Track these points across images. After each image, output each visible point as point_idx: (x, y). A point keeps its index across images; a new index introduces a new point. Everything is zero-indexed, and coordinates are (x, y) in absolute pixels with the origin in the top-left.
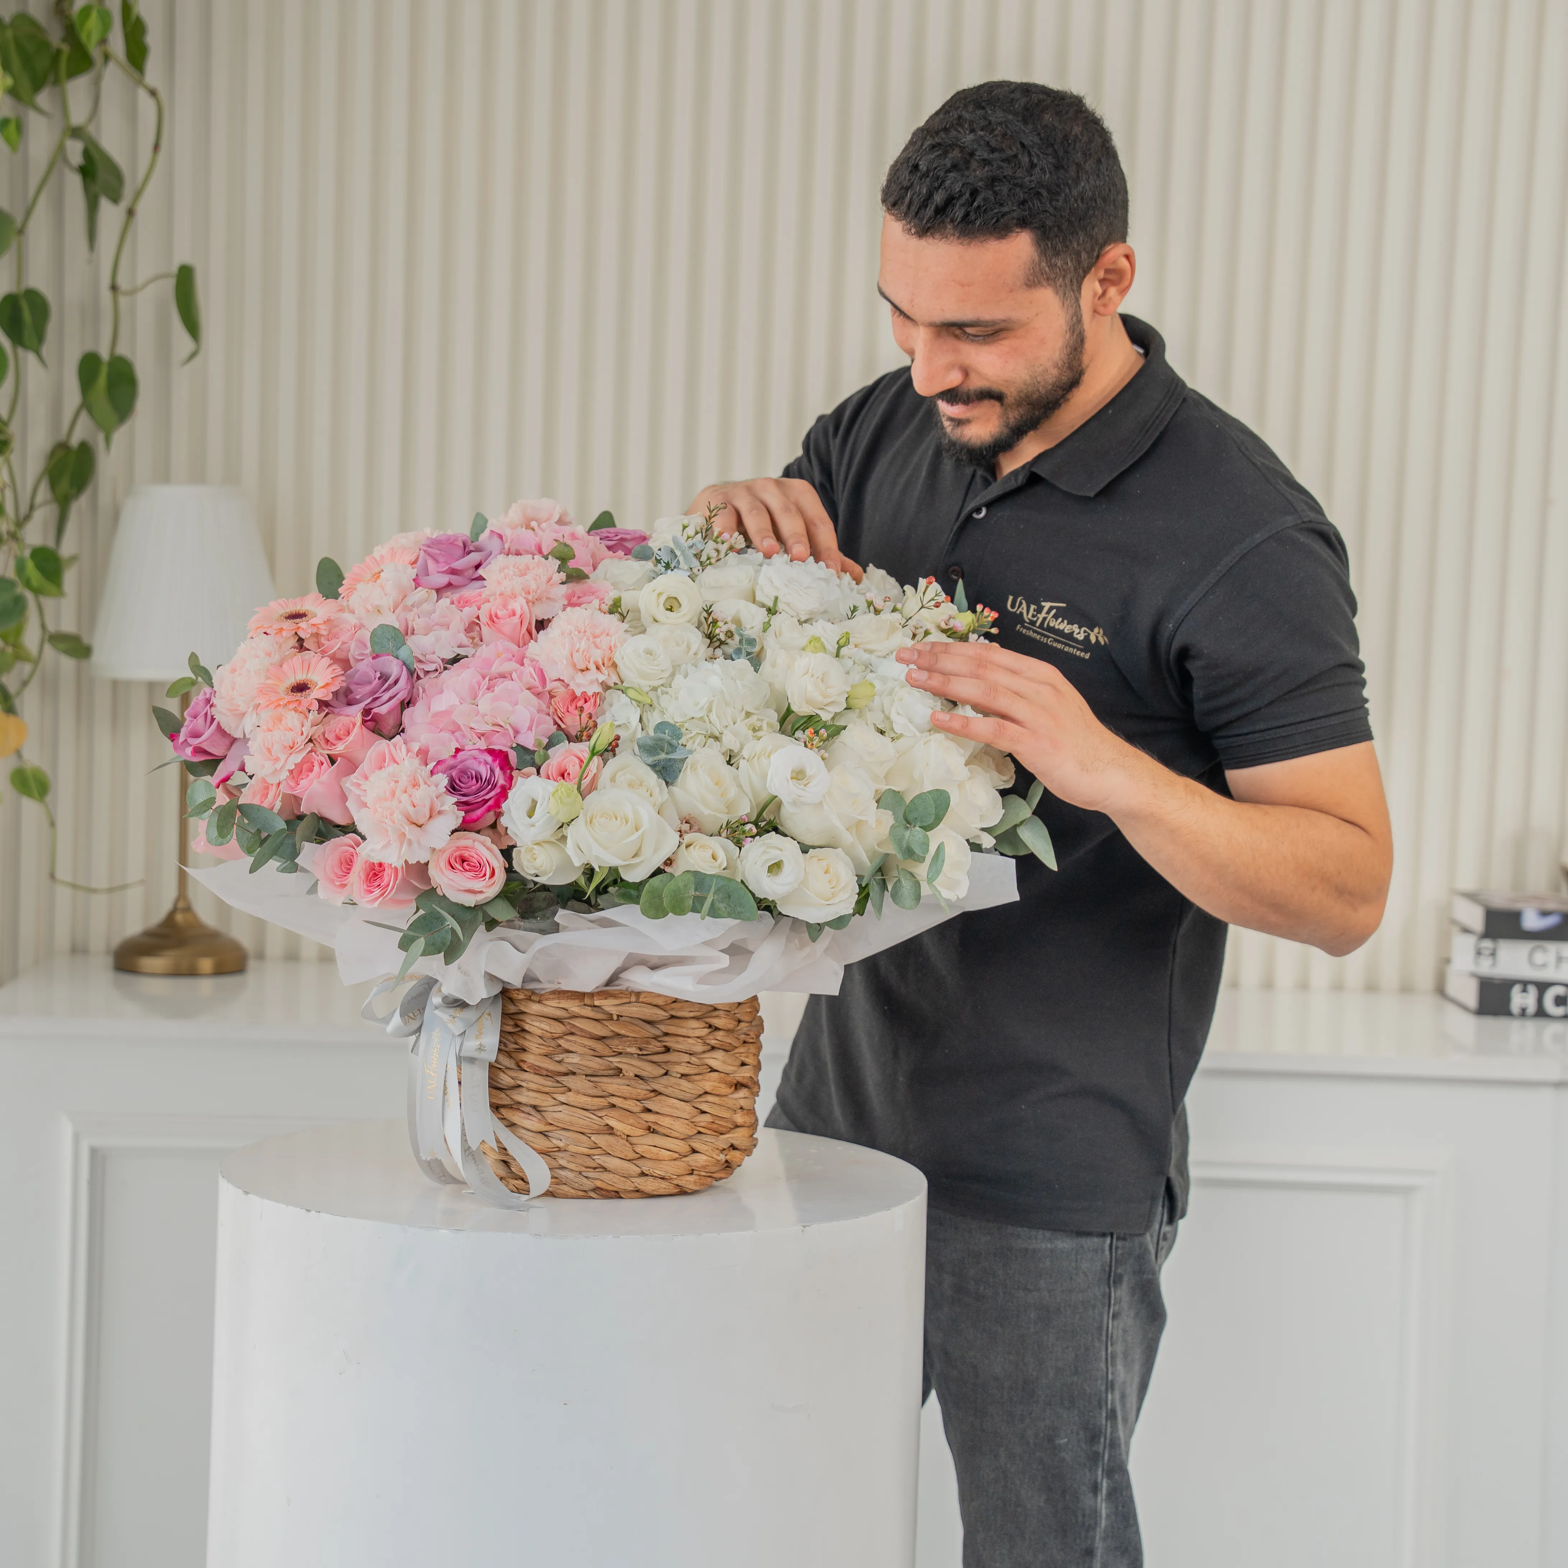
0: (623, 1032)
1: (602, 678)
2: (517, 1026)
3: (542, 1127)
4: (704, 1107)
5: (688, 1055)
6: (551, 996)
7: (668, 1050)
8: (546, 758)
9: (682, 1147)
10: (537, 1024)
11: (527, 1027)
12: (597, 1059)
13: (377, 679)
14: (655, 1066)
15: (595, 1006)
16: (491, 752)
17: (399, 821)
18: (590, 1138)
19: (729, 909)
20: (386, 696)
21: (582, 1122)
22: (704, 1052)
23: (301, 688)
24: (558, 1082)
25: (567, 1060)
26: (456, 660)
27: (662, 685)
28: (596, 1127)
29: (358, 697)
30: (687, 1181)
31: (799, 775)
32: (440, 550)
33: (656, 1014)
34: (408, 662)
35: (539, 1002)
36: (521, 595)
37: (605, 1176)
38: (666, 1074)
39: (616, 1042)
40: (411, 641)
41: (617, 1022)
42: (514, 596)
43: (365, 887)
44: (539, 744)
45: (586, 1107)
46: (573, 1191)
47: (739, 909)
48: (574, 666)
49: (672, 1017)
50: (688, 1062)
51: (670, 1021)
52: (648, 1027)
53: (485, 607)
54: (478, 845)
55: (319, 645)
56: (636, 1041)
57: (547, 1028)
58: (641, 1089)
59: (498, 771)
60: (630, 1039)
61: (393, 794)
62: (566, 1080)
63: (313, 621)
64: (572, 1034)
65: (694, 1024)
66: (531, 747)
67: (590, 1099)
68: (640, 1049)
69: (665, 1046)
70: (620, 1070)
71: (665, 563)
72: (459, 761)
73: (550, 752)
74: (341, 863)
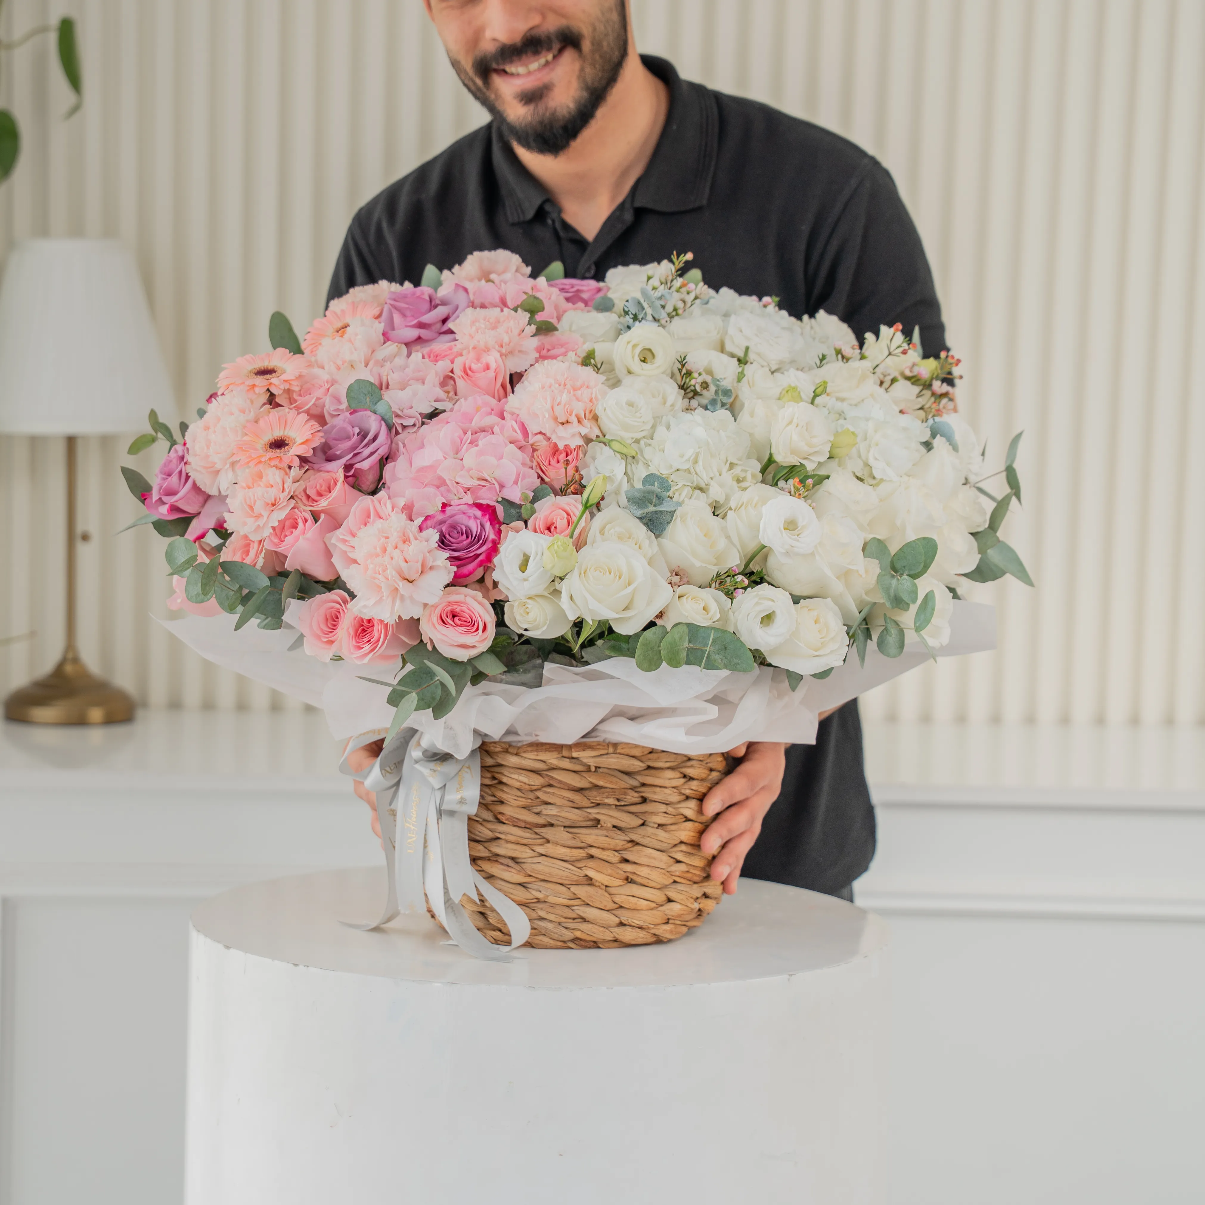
0: (601, 783)
1: (583, 431)
2: (494, 778)
3: (523, 879)
4: (679, 857)
5: (664, 805)
6: (529, 749)
7: (644, 800)
8: (533, 511)
9: (658, 896)
10: (515, 776)
11: (504, 780)
12: (576, 810)
13: (356, 434)
14: (632, 816)
15: (573, 758)
16: (479, 506)
17: (392, 577)
18: (569, 889)
19: (724, 661)
20: (368, 451)
21: (561, 873)
22: (679, 802)
23: (278, 444)
24: (537, 833)
25: (545, 812)
26: (434, 414)
27: (645, 437)
28: (576, 878)
29: (338, 453)
31: (791, 526)
32: (407, 304)
33: (633, 765)
34: (386, 417)
35: (517, 754)
36: (494, 348)
37: (585, 927)
38: (643, 824)
39: (594, 793)
40: (388, 395)
41: (595, 773)
42: (487, 350)
43: (354, 643)
44: (524, 496)
45: (566, 858)
46: (551, 944)
47: (734, 660)
48: (555, 419)
49: (649, 767)
50: (665, 813)
51: (646, 772)
52: (625, 777)
53: (458, 361)
54: (469, 600)
55: (293, 401)
56: (614, 792)
57: (525, 780)
58: (619, 840)
59: (488, 525)
60: (608, 790)
61: (384, 550)
62: (545, 832)
63: (284, 377)
64: (551, 786)
65: (670, 774)
66: (517, 501)
67: (569, 850)
68: (618, 800)
69: (642, 797)
70: (598, 821)
71: (632, 314)
72: (447, 516)
73: (537, 505)
74: (327, 619)
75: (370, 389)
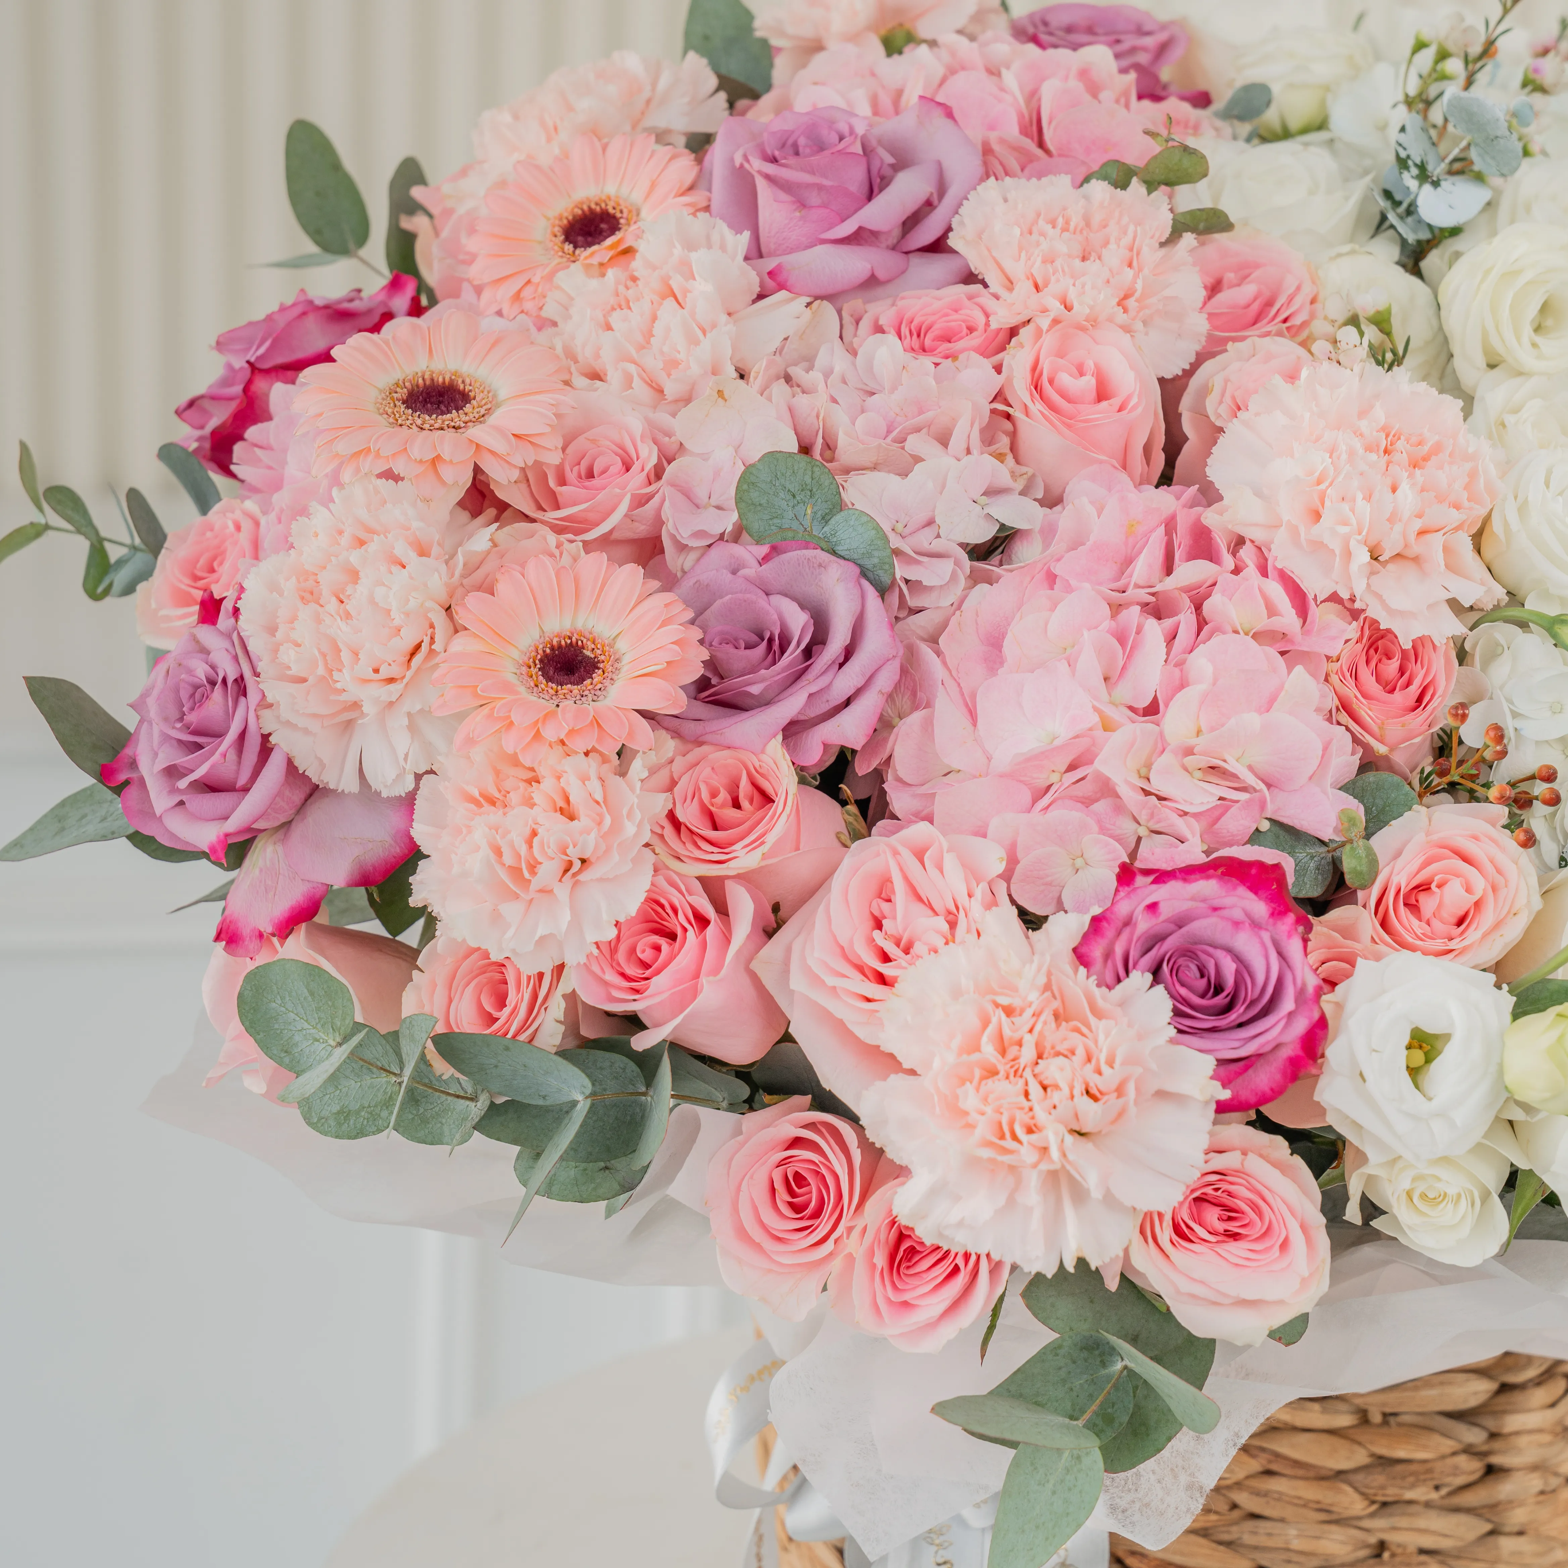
0: (1401, 1454)
1: (1462, 594)
7: (1491, 1471)
8: (1372, 864)
12: (1332, 1527)
14: (1469, 1519)
16: (1235, 872)
20: (843, 684)
23: (568, 664)
26: (999, 546)
32: (812, 172)
33: (1476, 1393)
34: (868, 563)
36: (1113, 318)
38: (1492, 1533)
40: (858, 491)
41: (1385, 1430)
42: (1089, 322)
43: (891, 1294)
44: (1339, 818)
51: (1501, 1399)
53: (1016, 365)
54: (1255, 1165)
55: (554, 500)
66: (1325, 833)
68: (1436, 1487)
69: (1487, 1465)
70: (1382, 1546)
71: (1416, 165)
72: (1162, 918)
73: (1376, 841)
74: (773, 1190)
75: (808, 479)
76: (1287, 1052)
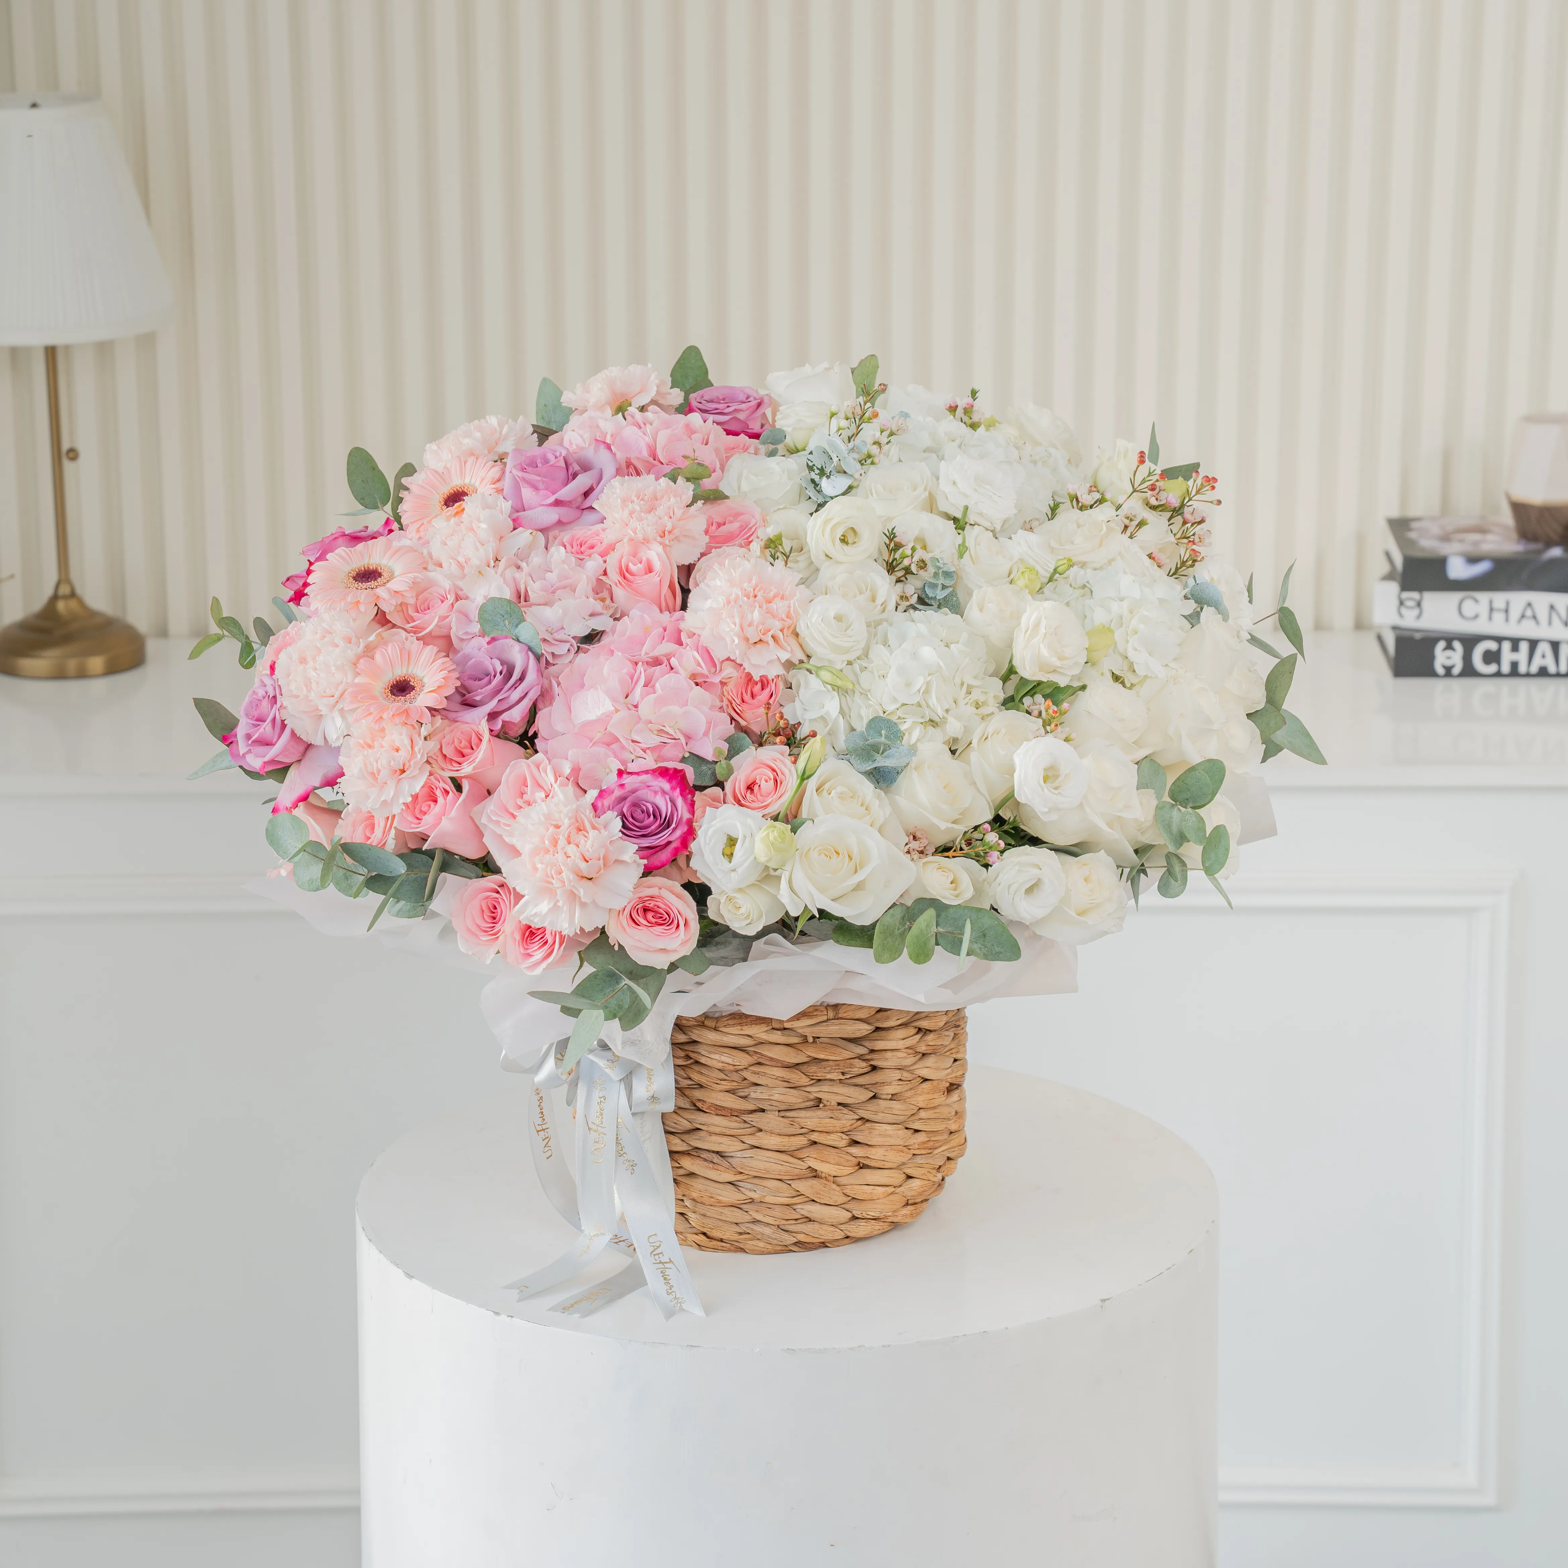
0: (822, 1056)
1: (784, 656)
2: (688, 1057)
3: (731, 1177)
4: (916, 1126)
5: (898, 1071)
6: (731, 1022)
7: (874, 1068)
8: (730, 771)
9: (896, 1177)
10: (717, 1057)
11: (703, 1060)
12: (792, 1090)
13: (498, 674)
14: (862, 1090)
15: (785, 1029)
16: (663, 772)
17: (570, 881)
18: (790, 1185)
19: (985, 950)
20: (516, 695)
21: (780, 1167)
22: (915, 1064)
23: (402, 688)
24: (745, 1122)
25: (753, 1095)
26: (592, 638)
27: (858, 658)
28: (797, 1172)
29: (478, 698)
30: (903, 1215)
31: (1050, 775)
32: (539, 475)
33: (859, 1030)
34: (532, 645)
35: (716, 1029)
36: (655, 540)
37: (809, 1228)
38: (874, 1097)
39: (813, 1069)
40: (532, 614)
41: (813, 1045)
42: (646, 541)
43: (522, 951)
44: (718, 751)
45: (782, 1149)
46: (769, 1247)
47: (996, 949)
48: (747, 640)
49: (878, 1029)
50: (900, 1080)
51: (876, 1034)
52: (852, 1046)
53: (613, 559)
54: (665, 893)
55: (409, 619)
56: (838, 1065)
57: (730, 1061)
58: (847, 1119)
59: (680, 802)
60: (831, 1063)
61: (555, 843)
62: (756, 1119)
63: (393, 585)
64: (759, 1064)
65: (901, 1033)
66: (710, 758)
67: (786, 1139)
68: (843, 1074)
69: (871, 1065)
70: (820, 1100)
71: (818, 469)
72: (626, 790)
73: (733, 761)
74: (483, 911)
75: (509, 610)
76: (673, 845)
